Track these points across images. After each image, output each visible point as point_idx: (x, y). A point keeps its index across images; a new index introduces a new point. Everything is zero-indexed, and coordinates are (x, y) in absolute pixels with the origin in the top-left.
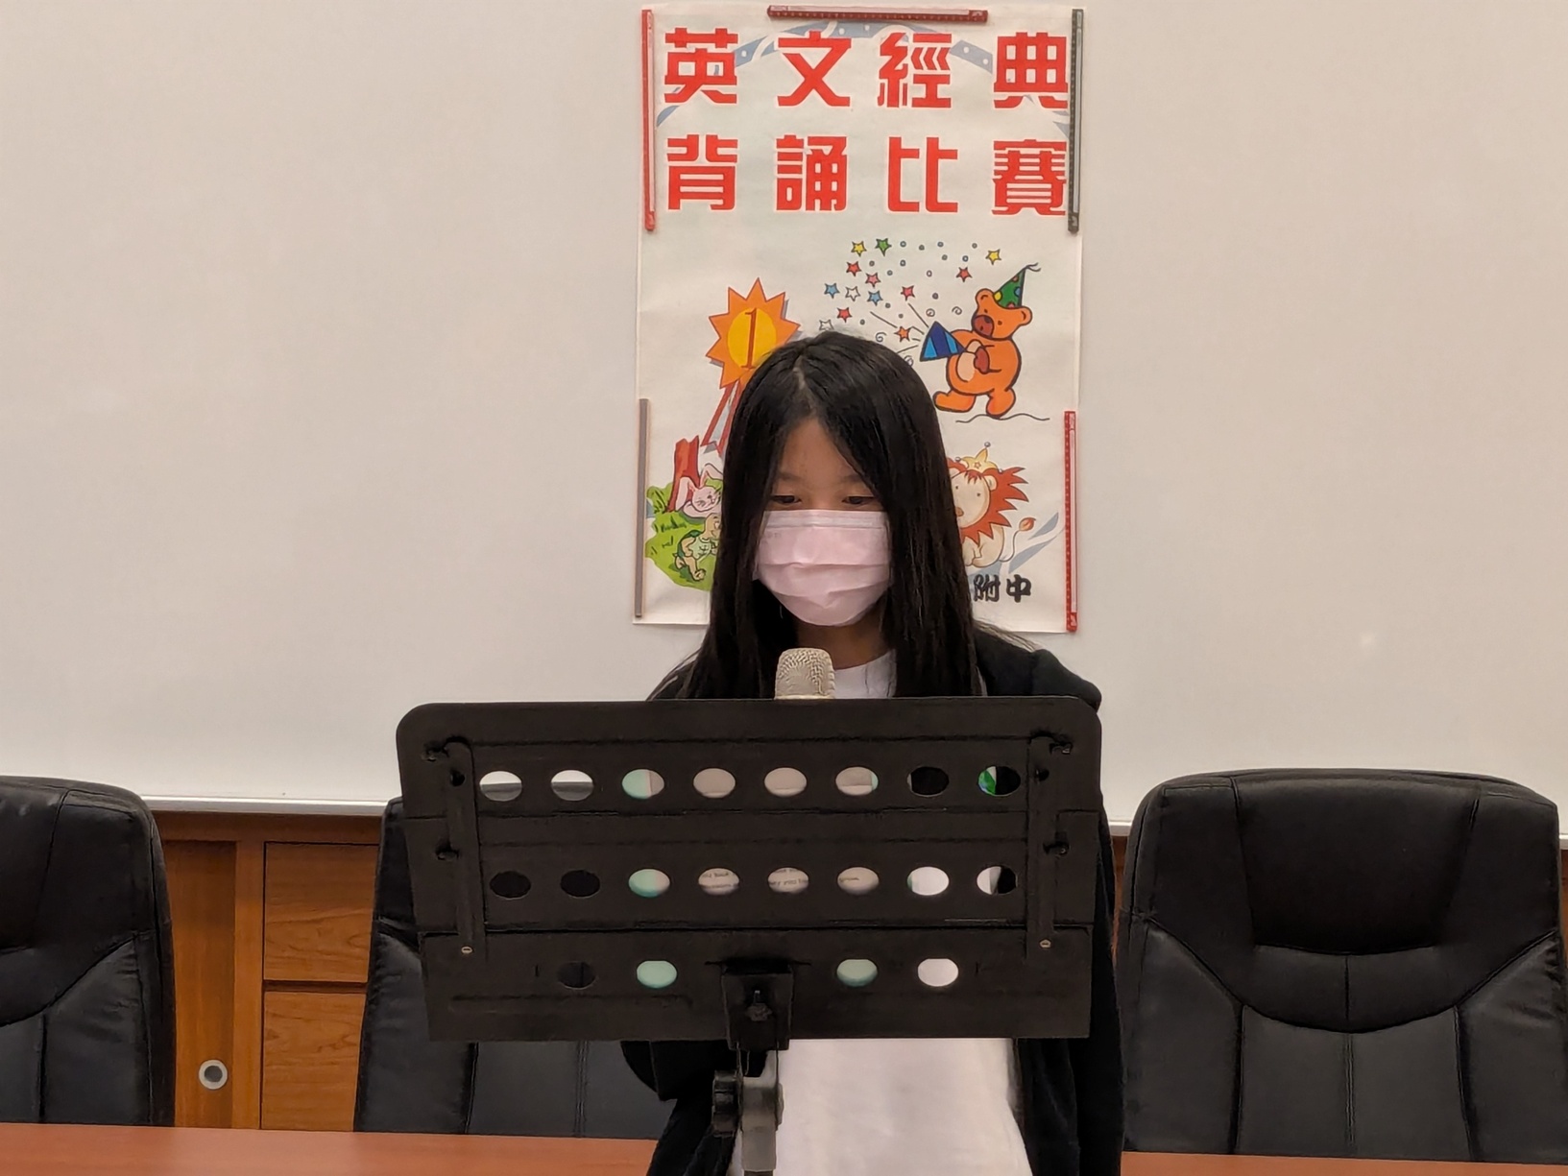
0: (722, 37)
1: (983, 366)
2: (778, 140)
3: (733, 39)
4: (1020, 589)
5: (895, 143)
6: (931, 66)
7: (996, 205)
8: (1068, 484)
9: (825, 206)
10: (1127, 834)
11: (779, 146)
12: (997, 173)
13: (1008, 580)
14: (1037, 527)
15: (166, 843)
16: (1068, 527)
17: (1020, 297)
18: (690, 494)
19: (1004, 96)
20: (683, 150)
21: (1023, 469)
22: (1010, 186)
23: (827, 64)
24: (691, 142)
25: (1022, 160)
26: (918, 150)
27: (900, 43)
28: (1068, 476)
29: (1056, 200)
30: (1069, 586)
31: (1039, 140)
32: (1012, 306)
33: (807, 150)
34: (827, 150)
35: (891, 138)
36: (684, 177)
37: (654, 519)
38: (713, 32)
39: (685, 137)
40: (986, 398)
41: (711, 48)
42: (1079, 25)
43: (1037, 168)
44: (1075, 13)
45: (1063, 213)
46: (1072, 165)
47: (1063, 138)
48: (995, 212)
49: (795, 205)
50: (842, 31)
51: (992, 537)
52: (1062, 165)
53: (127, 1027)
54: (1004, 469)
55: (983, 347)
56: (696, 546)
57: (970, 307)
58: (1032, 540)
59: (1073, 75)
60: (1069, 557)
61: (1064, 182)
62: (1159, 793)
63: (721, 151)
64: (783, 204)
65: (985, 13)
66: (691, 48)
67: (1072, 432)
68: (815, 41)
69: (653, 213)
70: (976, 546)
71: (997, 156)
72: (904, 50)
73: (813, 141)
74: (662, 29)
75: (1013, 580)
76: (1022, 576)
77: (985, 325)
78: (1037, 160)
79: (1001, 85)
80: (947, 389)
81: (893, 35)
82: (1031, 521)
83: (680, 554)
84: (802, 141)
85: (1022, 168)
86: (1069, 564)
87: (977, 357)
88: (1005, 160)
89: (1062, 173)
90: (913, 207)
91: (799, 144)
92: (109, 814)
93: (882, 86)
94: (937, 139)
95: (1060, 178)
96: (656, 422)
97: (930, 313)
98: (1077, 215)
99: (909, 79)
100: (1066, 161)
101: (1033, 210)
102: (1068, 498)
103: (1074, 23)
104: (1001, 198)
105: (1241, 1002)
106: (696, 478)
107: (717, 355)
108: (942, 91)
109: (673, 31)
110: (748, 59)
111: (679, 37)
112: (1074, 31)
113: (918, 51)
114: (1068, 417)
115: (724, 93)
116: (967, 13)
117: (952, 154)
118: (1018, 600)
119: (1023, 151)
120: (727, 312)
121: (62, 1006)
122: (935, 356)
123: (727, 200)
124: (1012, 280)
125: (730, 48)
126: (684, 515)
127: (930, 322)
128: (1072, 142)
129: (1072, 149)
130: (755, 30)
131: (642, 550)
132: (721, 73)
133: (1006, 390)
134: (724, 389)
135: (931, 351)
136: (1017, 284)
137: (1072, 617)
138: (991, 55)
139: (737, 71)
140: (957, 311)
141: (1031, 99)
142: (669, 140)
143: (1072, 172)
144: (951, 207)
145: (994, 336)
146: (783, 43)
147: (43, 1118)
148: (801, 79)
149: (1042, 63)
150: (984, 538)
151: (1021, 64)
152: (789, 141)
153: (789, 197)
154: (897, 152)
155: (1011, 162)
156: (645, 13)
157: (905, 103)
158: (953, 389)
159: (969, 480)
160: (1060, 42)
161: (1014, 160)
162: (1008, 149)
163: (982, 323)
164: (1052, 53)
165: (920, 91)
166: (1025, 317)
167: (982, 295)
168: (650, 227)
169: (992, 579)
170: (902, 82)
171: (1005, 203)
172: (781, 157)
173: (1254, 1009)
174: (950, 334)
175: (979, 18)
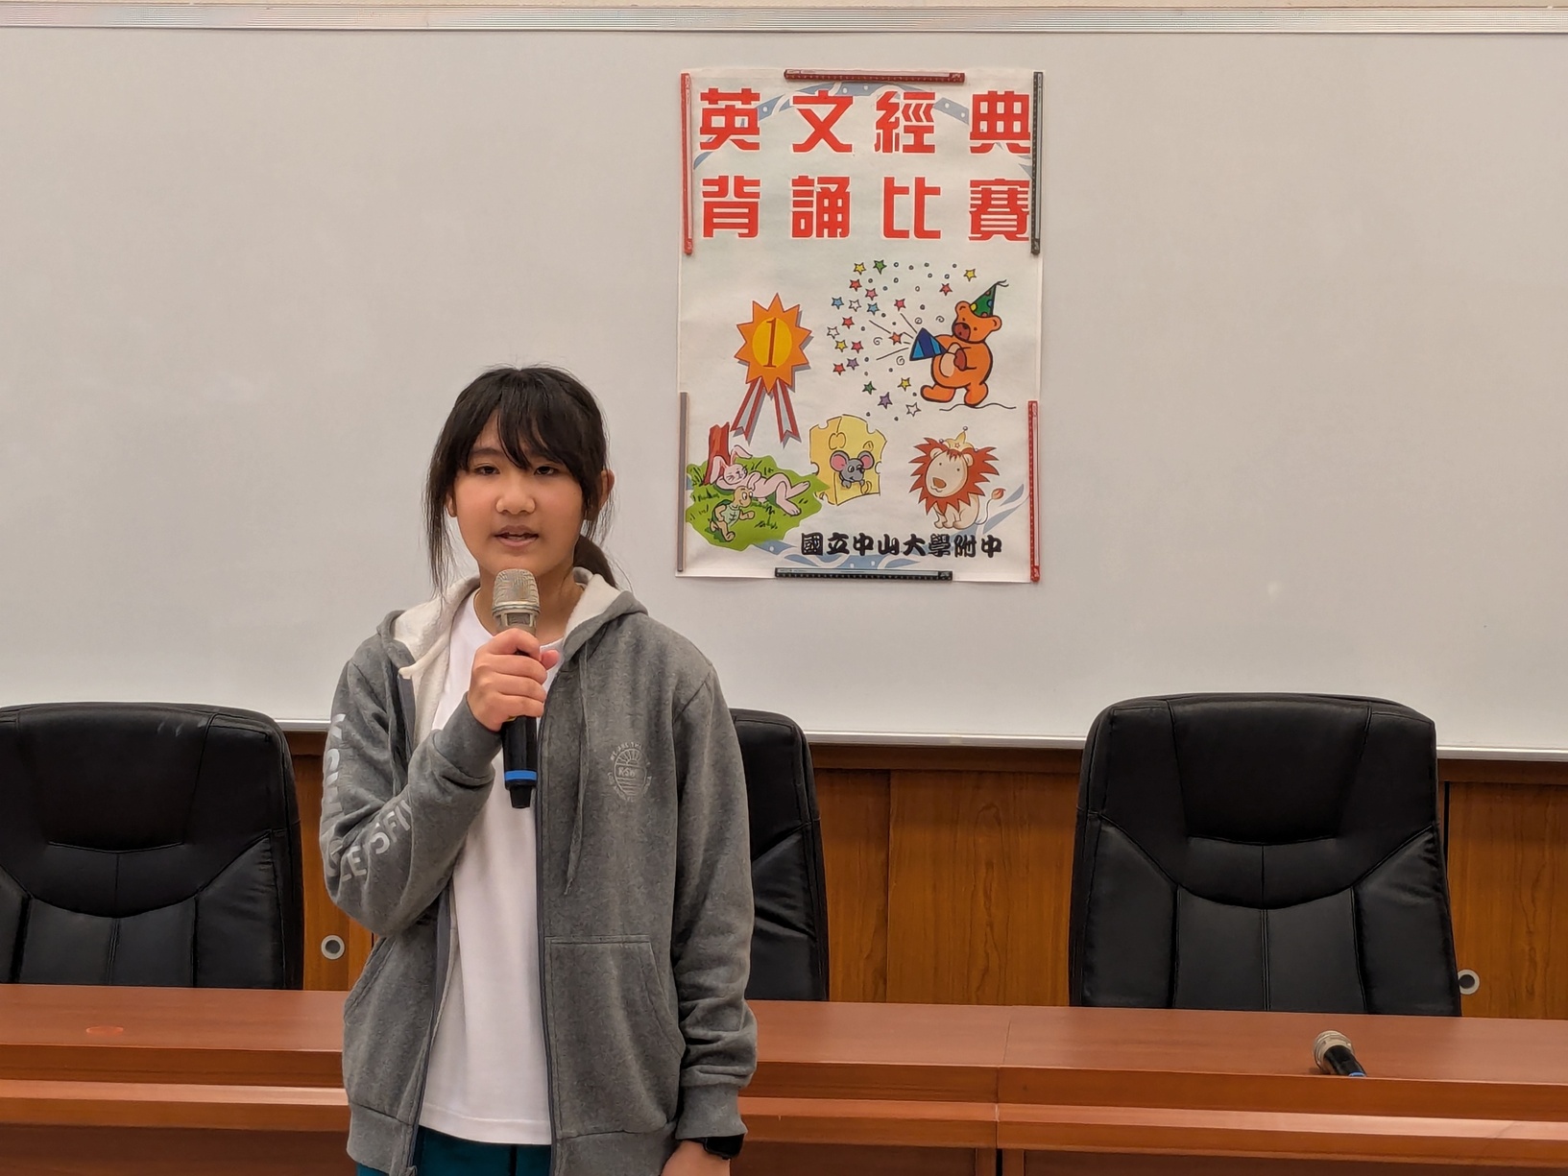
0: (747, 96)
1: (962, 364)
2: (793, 180)
3: (756, 97)
4: (992, 547)
5: (889, 181)
6: (919, 119)
7: (972, 233)
8: (1031, 460)
9: (832, 234)
10: (1083, 747)
11: (795, 183)
12: (972, 206)
13: (983, 540)
14: (1006, 496)
15: (294, 757)
16: (1032, 496)
17: (992, 307)
18: (722, 469)
19: (978, 143)
20: (716, 189)
21: (994, 448)
22: (983, 217)
23: (833, 118)
24: (722, 182)
25: (993, 196)
26: (908, 188)
27: (893, 100)
28: (1031, 454)
29: (1021, 228)
30: (1032, 545)
31: (1006, 179)
32: (985, 315)
33: (817, 188)
34: (833, 188)
35: (886, 178)
36: (716, 210)
37: (692, 491)
38: (740, 92)
39: (717, 178)
40: (964, 391)
41: (738, 105)
42: (1040, 85)
43: (1006, 202)
44: (1037, 76)
45: (1027, 239)
46: (1034, 199)
47: (1027, 177)
48: (971, 238)
49: (807, 233)
50: (845, 90)
51: (969, 505)
52: (1026, 199)
53: (264, 908)
54: (979, 448)
55: (961, 349)
56: (728, 513)
57: (951, 316)
58: (1003, 506)
59: (1035, 126)
60: (1032, 521)
61: (1028, 213)
62: (1109, 713)
63: (747, 189)
64: (797, 232)
65: (963, 75)
66: (722, 104)
67: (1034, 418)
68: (823, 99)
69: (691, 240)
70: (956, 512)
71: (973, 192)
72: (896, 106)
73: (822, 180)
74: (698, 89)
75: (987, 539)
76: (994, 537)
77: (962, 330)
78: (1006, 196)
79: (976, 134)
80: (932, 383)
81: (886, 93)
82: (1001, 492)
83: (714, 519)
84: (813, 180)
85: (993, 202)
86: (1032, 527)
87: (956, 357)
88: (980, 196)
89: (1026, 206)
90: (904, 234)
91: (811, 183)
92: (250, 734)
93: (879, 135)
94: (924, 179)
95: (1024, 210)
96: (694, 411)
97: (919, 321)
98: (1038, 241)
99: (900, 130)
100: (1029, 196)
101: (1003, 236)
102: (1032, 472)
103: (1036, 84)
104: (976, 227)
105: (1176, 884)
106: (727, 459)
107: (743, 357)
108: (928, 138)
109: (707, 91)
110: (768, 113)
111: (712, 96)
112: (1036, 89)
113: (907, 106)
114: (1031, 405)
115: (748, 141)
116: (948, 75)
117: (936, 191)
118: (991, 556)
119: (994, 188)
120: (751, 321)
121: (210, 892)
122: (922, 356)
123: (752, 230)
124: (985, 294)
125: (754, 105)
126: (718, 488)
127: (918, 328)
128: (1034, 181)
129: (1034, 187)
130: (774, 89)
131: (684, 514)
132: (746, 125)
133: (981, 384)
134: (749, 384)
135: (919, 352)
136: (989, 298)
137: (1035, 570)
138: (968, 110)
139: (760, 123)
140: (940, 319)
141: (999, 144)
142: (704, 180)
143: (1034, 205)
144: (935, 235)
145: (970, 340)
146: (797, 100)
147: (195, 983)
148: (813, 130)
149: (1009, 117)
150: (962, 504)
151: (992, 117)
152: (802, 181)
153: (803, 227)
154: (891, 190)
155: (984, 197)
156: (683, 76)
157: (897, 149)
158: (937, 383)
159: (950, 458)
160: (1023, 99)
161: (987, 195)
162: (980, 189)
163: (960, 329)
164: (1017, 108)
165: (909, 139)
166: (996, 324)
167: (961, 306)
168: (688, 252)
169: (969, 539)
170: (895, 131)
171: (979, 232)
172: (796, 193)
173: (1187, 889)
174: (934, 338)
175: (957, 80)
